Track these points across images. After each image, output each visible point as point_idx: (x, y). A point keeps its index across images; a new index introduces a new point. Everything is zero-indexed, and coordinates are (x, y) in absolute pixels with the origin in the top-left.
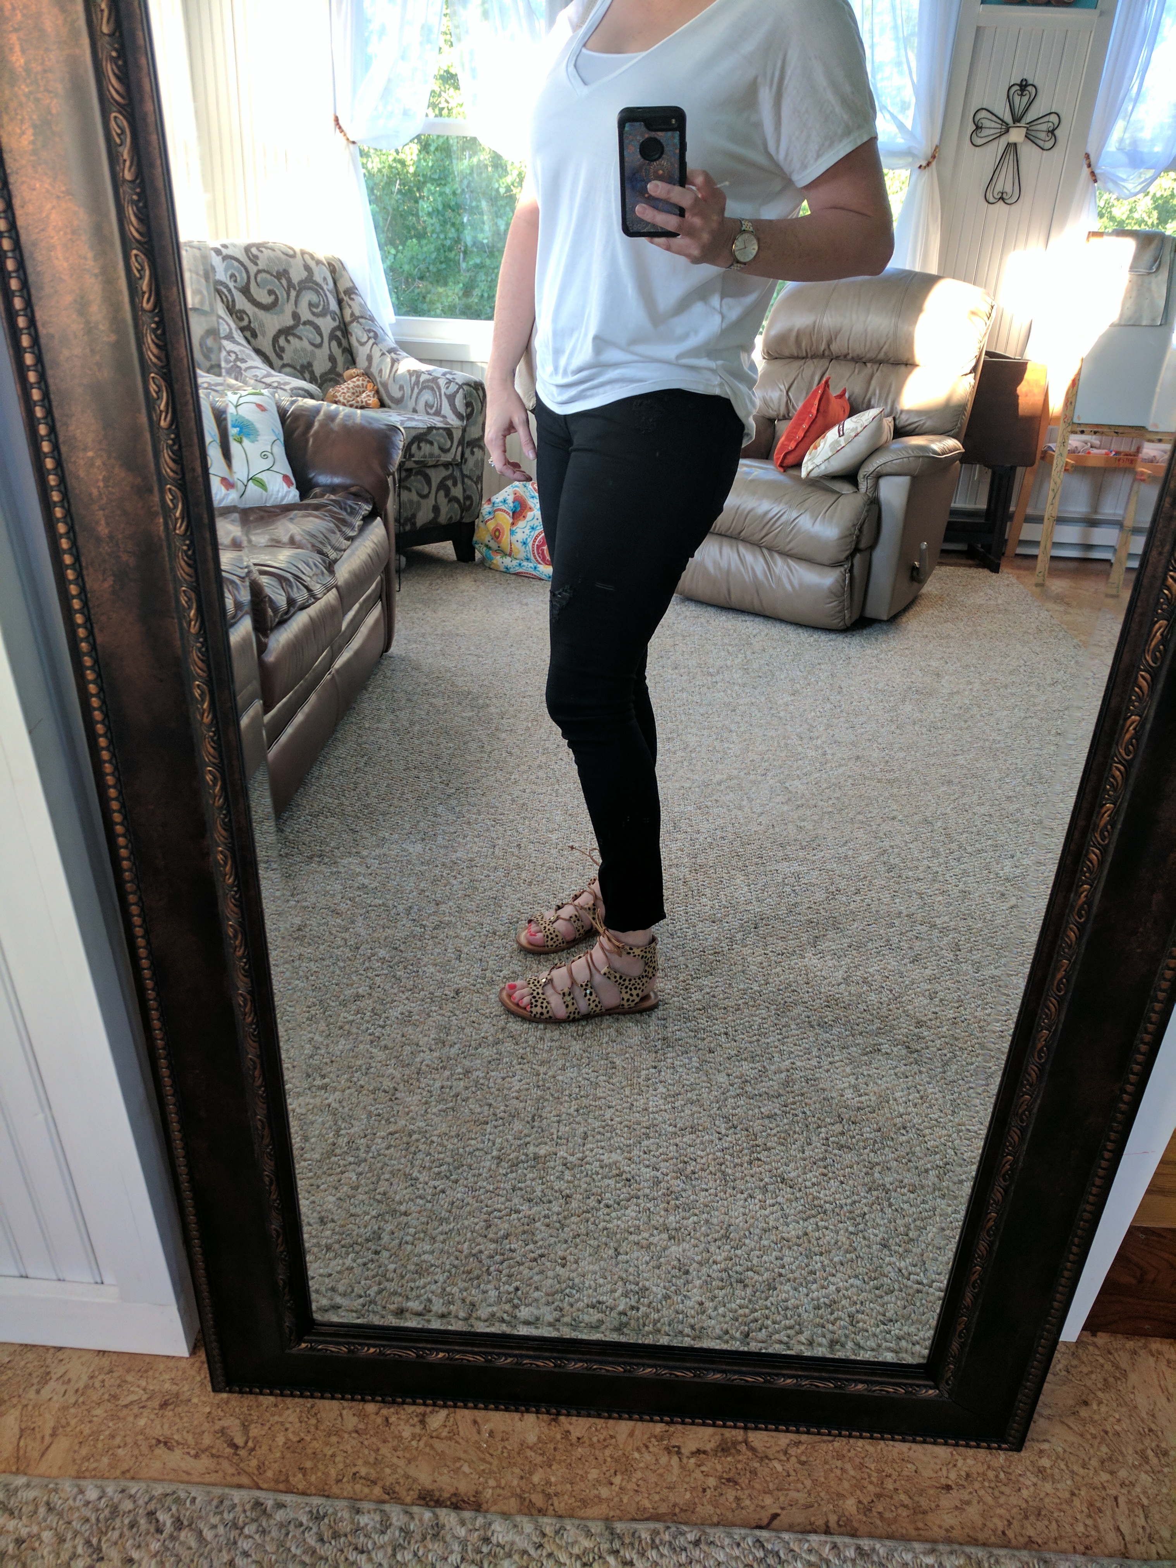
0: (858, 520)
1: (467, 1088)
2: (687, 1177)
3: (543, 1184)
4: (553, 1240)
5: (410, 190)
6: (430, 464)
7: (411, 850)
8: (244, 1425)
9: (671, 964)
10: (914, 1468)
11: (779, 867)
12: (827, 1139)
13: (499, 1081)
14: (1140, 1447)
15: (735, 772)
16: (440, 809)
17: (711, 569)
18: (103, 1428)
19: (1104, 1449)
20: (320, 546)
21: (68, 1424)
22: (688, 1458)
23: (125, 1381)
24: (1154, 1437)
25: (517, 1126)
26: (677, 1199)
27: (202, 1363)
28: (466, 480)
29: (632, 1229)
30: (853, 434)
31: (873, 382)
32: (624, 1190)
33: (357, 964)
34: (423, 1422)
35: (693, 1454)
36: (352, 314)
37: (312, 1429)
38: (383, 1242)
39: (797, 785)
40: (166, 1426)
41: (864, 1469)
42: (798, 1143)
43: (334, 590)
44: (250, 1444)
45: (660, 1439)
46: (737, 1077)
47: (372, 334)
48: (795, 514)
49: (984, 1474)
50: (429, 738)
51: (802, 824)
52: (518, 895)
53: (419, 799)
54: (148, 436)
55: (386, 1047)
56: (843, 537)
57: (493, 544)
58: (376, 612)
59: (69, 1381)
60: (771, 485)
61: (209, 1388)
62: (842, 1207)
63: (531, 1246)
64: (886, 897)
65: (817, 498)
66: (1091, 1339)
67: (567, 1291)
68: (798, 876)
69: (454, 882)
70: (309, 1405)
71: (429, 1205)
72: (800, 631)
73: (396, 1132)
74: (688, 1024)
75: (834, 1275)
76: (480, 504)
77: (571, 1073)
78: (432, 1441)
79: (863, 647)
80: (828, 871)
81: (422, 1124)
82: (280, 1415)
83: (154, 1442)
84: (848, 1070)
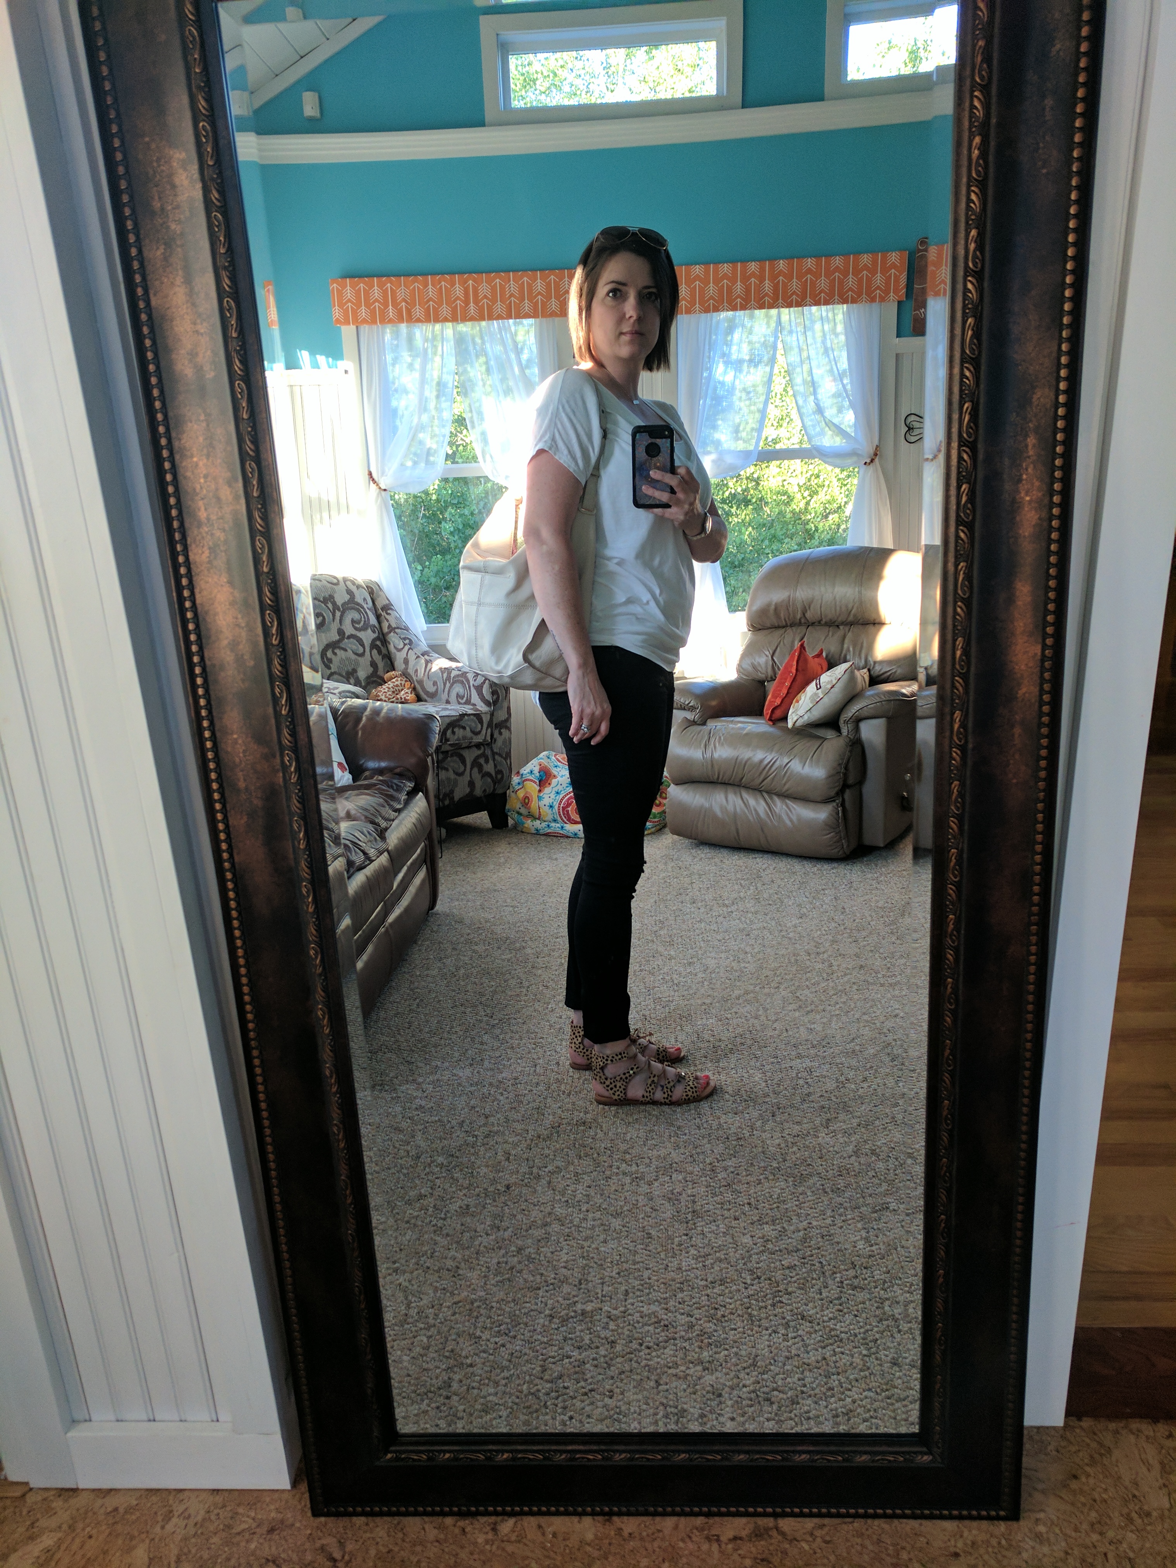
0: (843, 759)
1: (520, 1262)
2: (718, 1320)
3: (590, 1333)
4: (600, 1377)
5: (434, 515)
6: (464, 745)
7: (461, 1074)
8: (340, 1542)
9: (698, 1150)
10: (925, 1540)
11: (793, 1063)
12: (842, 1282)
13: (549, 1255)
14: (1125, 1511)
15: (752, 987)
16: (486, 1037)
17: (719, 814)
18: (220, 1552)
19: (1093, 1514)
20: (372, 817)
21: (190, 1551)
22: (726, 1544)
23: (237, 1513)
24: (1136, 1501)
25: (566, 1289)
26: (710, 1338)
27: (303, 1494)
28: (497, 757)
29: (671, 1365)
30: (829, 686)
31: (846, 641)
32: (663, 1334)
33: (418, 1169)
34: (494, 1529)
35: (730, 1540)
36: (389, 626)
37: (399, 1542)
38: (453, 1389)
39: (805, 994)
40: (273, 1549)
41: (881, 1544)
42: (816, 1287)
43: (386, 854)
44: (347, 1557)
45: (701, 1529)
46: (759, 1238)
47: (407, 641)
48: (786, 760)
49: (988, 1541)
50: (473, 979)
51: (812, 1026)
52: (559, 1105)
53: (466, 1031)
54: (273, 721)
55: (448, 1235)
56: (830, 776)
57: (523, 811)
58: (422, 875)
59: (189, 1516)
60: (762, 736)
61: (309, 1514)
62: (856, 1335)
63: (582, 1384)
64: (891, 1082)
65: (803, 745)
66: (1077, 1423)
67: (615, 1416)
68: (810, 1071)
69: (501, 1098)
70: (396, 1522)
71: (491, 1358)
72: (805, 862)
73: (460, 1302)
74: (715, 1199)
75: (850, 1390)
76: (510, 777)
77: (612, 1244)
78: (503, 1545)
79: (863, 872)
80: (837, 1064)
81: (483, 1294)
82: (371, 1532)
83: (264, 1561)
84: (859, 1225)
